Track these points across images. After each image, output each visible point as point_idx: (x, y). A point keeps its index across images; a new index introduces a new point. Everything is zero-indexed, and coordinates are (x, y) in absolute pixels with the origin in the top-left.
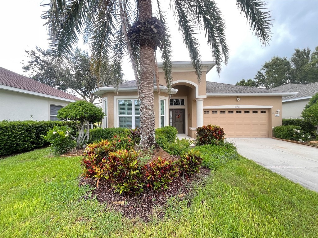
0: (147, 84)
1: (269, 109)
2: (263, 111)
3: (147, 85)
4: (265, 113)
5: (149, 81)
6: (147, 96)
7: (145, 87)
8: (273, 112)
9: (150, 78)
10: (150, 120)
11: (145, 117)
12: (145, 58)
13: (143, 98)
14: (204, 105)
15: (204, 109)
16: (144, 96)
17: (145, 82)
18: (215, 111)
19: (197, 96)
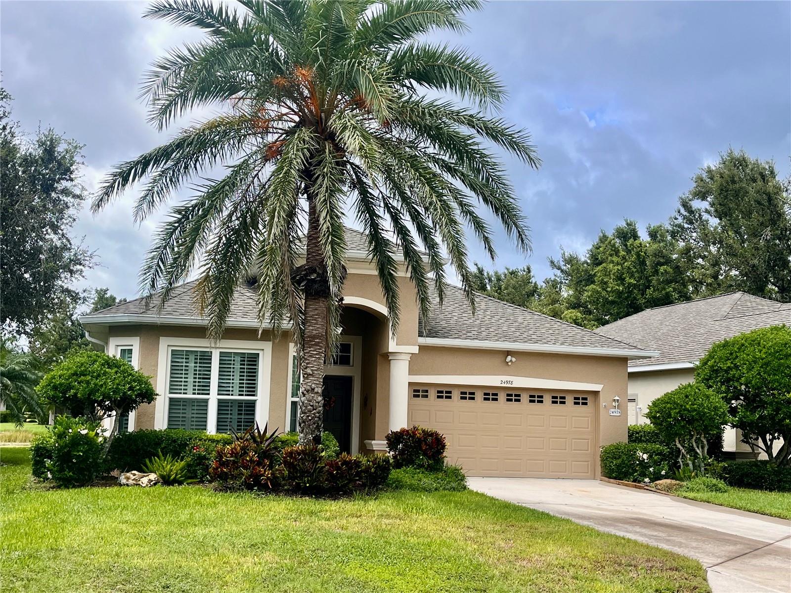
0: (316, 354)
1: (596, 393)
2: (581, 398)
3: (317, 356)
4: (586, 404)
5: (319, 349)
6: (315, 372)
7: (314, 359)
8: (603, 401)
9: (321, 345)
10: (317, 410)
11: (311, 404)
12: (316, 315)
13: (310, 375)
14: (411, 372)
15: (410, 384)
16: (311, 373)
17: (314, 351)
18: (444, 393)
19: (392, 346)
